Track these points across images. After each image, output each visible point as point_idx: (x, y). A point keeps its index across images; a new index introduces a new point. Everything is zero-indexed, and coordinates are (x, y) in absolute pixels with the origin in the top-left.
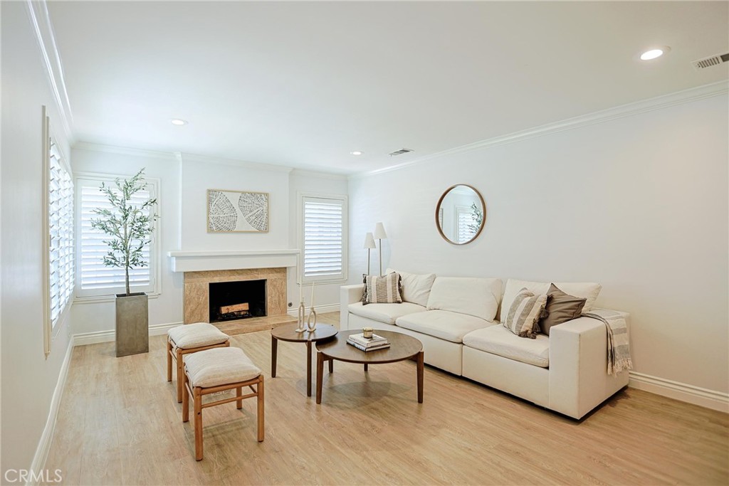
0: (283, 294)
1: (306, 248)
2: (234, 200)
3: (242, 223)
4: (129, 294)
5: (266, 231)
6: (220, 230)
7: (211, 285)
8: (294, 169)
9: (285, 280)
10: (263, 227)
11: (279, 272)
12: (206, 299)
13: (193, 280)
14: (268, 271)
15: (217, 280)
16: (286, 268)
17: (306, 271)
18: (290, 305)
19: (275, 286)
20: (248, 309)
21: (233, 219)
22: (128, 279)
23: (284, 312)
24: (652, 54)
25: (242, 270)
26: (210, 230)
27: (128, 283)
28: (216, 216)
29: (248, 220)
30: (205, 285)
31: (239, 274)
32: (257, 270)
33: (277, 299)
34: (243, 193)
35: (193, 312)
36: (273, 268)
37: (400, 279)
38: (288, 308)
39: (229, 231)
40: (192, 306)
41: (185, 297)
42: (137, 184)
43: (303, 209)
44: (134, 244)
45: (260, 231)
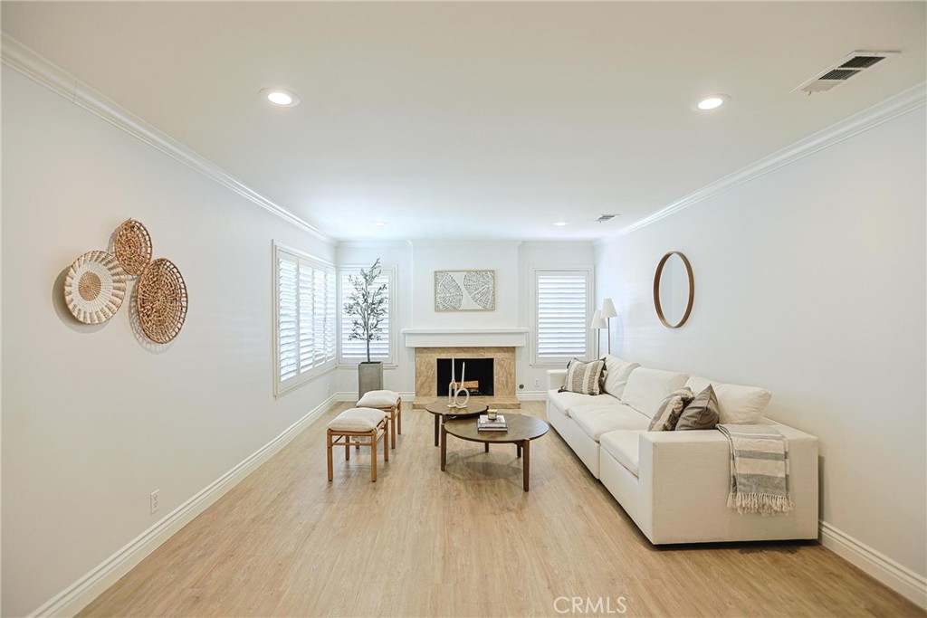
0: (511, 374)
1: (540, 326)
2: (459, 278)
3: (467, 302)
4: (369, 362)
5: (493, 309)
6: (446, 310)
7: (438, 360)
8: (524, 242)
9: (514, 360)
10: (489, 306)
11: (508, 352)
12: (434, 373)
13: (422, 355)
14: (496, 350)
15: (444, 356)
16: (514, 347)
17: (540, 351)
18: (521, 387)
19: (502, 366)
20: (477, 386)
21: (458, 298)
22: (368, 350)
23: (513, 393)
24: (710, 103)
25: (468, 348)
26: (437, 309)
27: (368, 354)
28: (442, 295)
29: (474, 298)
30: (433, 359)
31: (465, 352)
32: (483, 348)
33: (504, 379)
34: (469, 272)
35: (422, 385)
36: (500, 347)
37: (604, 368)
38: (518, 390)
39: (455, 309)
40: (422, 379)
41: (416, 369)
42: (376, 272)
43: (536, 283)
44: (372, 321)
45: (485, 309)
